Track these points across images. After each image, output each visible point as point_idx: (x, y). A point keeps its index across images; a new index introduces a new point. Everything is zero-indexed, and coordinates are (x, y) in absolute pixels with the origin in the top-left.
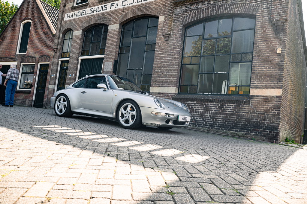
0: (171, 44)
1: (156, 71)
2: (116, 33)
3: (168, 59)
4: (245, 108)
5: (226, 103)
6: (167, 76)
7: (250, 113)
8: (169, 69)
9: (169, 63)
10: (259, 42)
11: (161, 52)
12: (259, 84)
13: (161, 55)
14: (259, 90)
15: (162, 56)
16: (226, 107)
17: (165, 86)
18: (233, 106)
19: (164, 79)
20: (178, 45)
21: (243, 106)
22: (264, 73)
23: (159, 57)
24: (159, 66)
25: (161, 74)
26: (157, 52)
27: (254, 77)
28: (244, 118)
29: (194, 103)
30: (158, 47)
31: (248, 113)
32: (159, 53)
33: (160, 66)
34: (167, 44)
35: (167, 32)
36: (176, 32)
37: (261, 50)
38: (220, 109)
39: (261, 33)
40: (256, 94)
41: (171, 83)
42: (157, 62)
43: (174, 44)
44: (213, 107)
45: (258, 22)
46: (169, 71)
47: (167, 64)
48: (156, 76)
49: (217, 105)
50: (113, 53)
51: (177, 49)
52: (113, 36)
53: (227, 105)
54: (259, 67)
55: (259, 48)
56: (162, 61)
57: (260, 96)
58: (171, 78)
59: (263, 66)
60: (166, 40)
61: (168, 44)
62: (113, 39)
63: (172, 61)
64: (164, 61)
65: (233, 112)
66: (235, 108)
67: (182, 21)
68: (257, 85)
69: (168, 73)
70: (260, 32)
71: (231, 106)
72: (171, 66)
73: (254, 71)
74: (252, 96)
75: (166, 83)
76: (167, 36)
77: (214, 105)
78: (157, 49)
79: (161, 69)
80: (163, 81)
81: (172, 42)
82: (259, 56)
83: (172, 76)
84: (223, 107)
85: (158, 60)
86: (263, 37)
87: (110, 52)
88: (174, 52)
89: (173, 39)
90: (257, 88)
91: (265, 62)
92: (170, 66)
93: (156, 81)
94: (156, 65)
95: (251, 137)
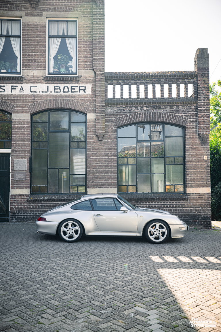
0: (106, 145)
1: (92, 172)
2: (26, 125)
3: (104, 160)
4: (184, 204)
5: (168, 201)
6: (105, 177)
7: (189, 208)
8: (107, 170)
9: (106, 163)
10: (190, 149)
11: (95, 152)
12: (193, 184)
13: (95, 155)
14: (193, 189)
15: (97, 157)
16: (168, 204)
17: (104, 188)
18: (174, 203)
19: (102, 181)
20: (114, 146)
21: (183, 203)
22: (196, 175)
23: (92, 157)
24: (94, 167)
25: (98, 175)
26: (89, 152)
27: (189, 178)
28: (185, 212)
29: (138, 202)
30: (91, 146)
31: (187, 208)
32: (92, 153)
33: (96, 167)
34: (100, 144)
35: (101, 132)
36: (110, 133)
37: (192, 156)
38: (163, 206)
39: (191, 142)
40: (192, 192)
41: (112, 184)
42: (91, 162)
43: (109, 145)
44: (157, 204)
45: (187, 132)
46: (107, 172)
47: (104, 165)
48: (93, 177)
49: (160, 203)
50: (26, 148)
51: (113, 150)
52: (22, 128)
53: (169, 203)
54: (192, 170)
55: (190, 154)
56: (98, 162)
57: (195, 194)
58: (110, 179)
59: (195, 170)
60: (99, 140)
61: (102, 144)
62: (23, 131)
63: (109, 162)
64: (100, 162)
65: (175, 208)
66: (176, 204)
67: (116, 122)
68: (192, 185)
69: (106, 174)
70: (189, 141)
71: (172, 203)
72: (109, 167)
73: (189, 173)
74: (189, 194)
75: (106, 184)
76: (101, 136)
77: (157, 203)
78: (89, 148)
79: (97, 170)
80: (101, 182)
81: (107, 143)
82: (191, 161)
83: (111, 177)
84: (166, 204)
85: (92, 160)
86: (192, 146)
87: (21, 147)
88: (110, 153)
89: (108, 140)
90: (192, 187)
91: (196, 166)
92: (107, 167)
93: (93, 182)
94: (90, 165)
95: (192, 227)
